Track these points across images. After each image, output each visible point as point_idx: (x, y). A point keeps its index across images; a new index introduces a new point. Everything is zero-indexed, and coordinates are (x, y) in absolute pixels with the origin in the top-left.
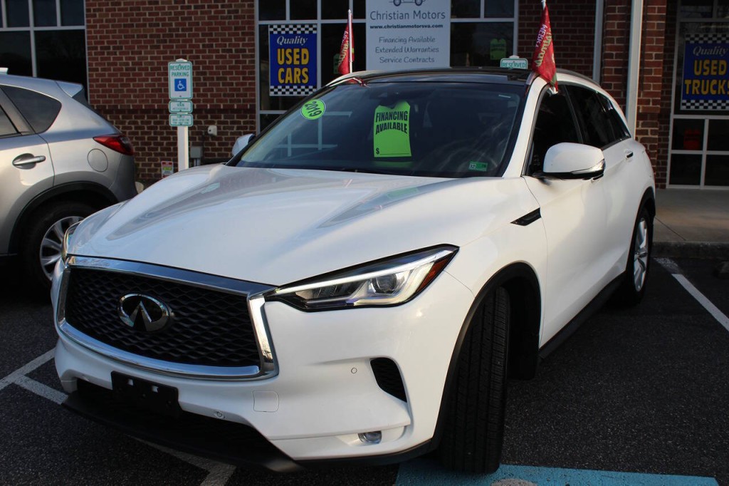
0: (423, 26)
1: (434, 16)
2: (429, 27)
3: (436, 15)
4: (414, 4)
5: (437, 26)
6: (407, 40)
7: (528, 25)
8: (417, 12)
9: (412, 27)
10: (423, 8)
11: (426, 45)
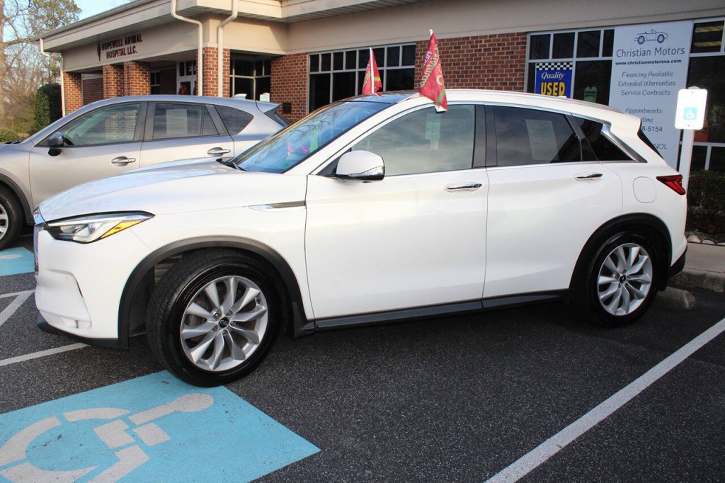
0: (663, 62)
2: (668, 62)
3: (676, 51)
5: (675, 61)
6: (647, 75)
8: (658, 49)
9: (653, 62)
10: (664, 45)
11: (663, 79)
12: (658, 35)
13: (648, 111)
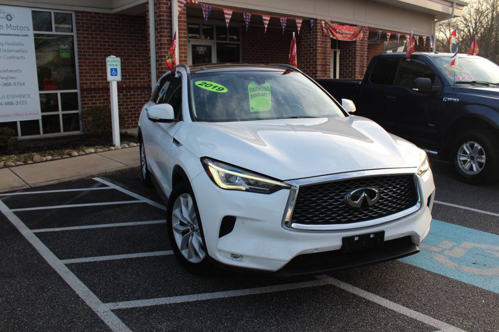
0: (15, 35)
1: (21, 28)
2: (19, 35)
3: (23, 28)
4: (6, 20)
5: (24, 36)
6: (4, 44)
7: (83, 37)
8: (9, 25)
9: (7, 35)
10: (14, 23)
11: (18, 48)
12: (6, 14)
13: (11, 71)
